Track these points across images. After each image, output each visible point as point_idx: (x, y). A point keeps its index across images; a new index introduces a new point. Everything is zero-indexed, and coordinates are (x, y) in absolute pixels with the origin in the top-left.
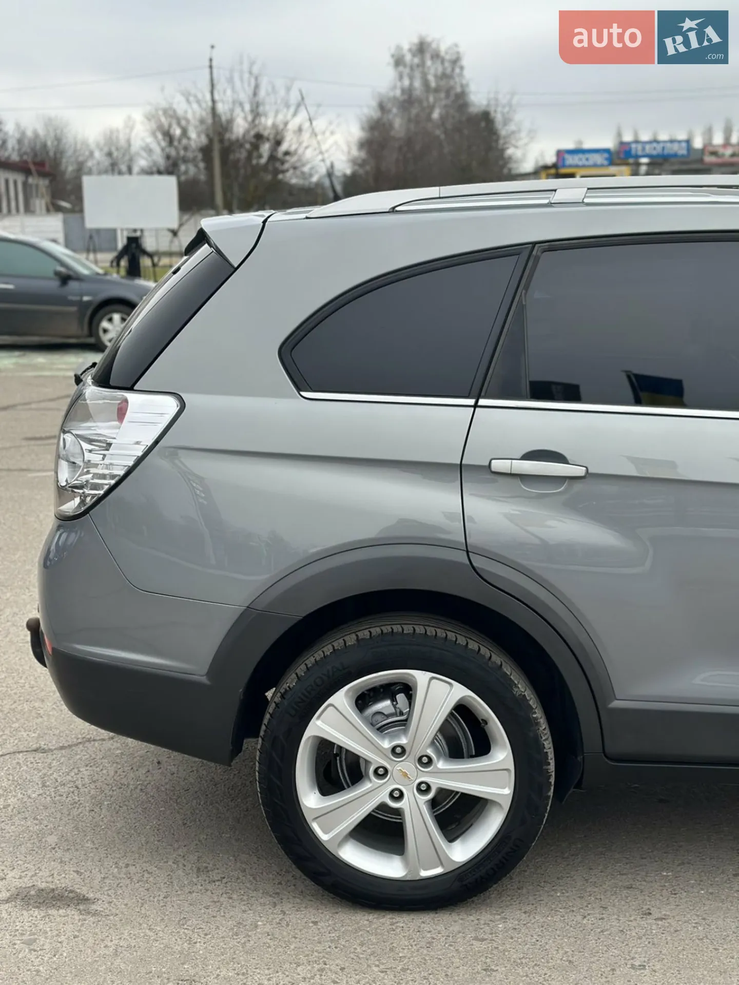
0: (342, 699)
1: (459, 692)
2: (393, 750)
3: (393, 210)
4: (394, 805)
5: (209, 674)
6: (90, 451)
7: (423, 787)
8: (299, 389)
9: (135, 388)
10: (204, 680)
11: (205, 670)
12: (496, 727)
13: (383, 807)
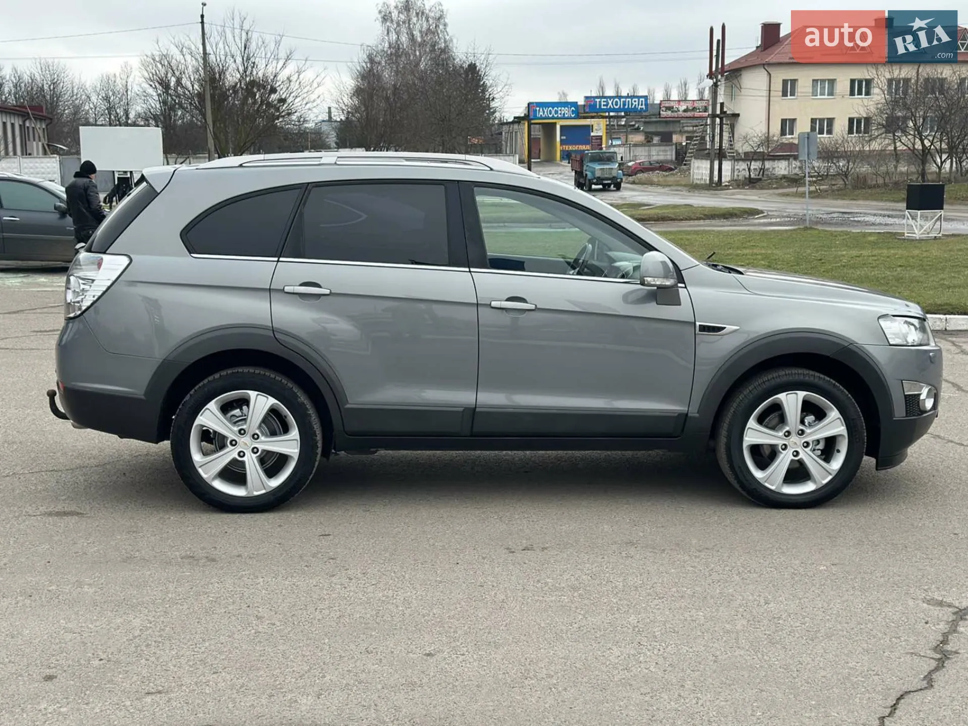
0: (213, 406)
1: (272, 401)
2: (240, 431)
3: (241, 166)
4: (240, 459)
5: (145, 395)
6: (84, 284)
7: (255, 450)
8: (190, 253)
9: (107, 252)
10: (143, 397)
11: (143, 392)
12: (291, 419)
13: (234, 460)
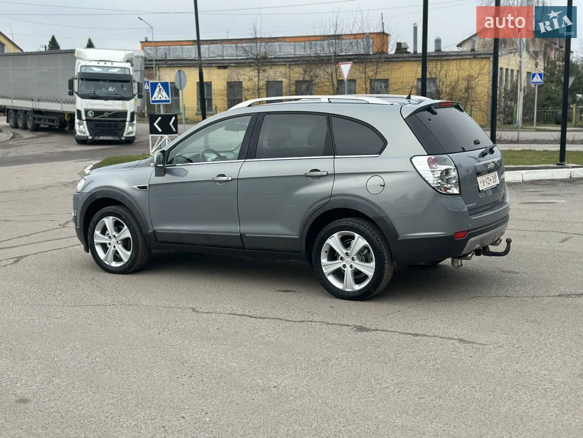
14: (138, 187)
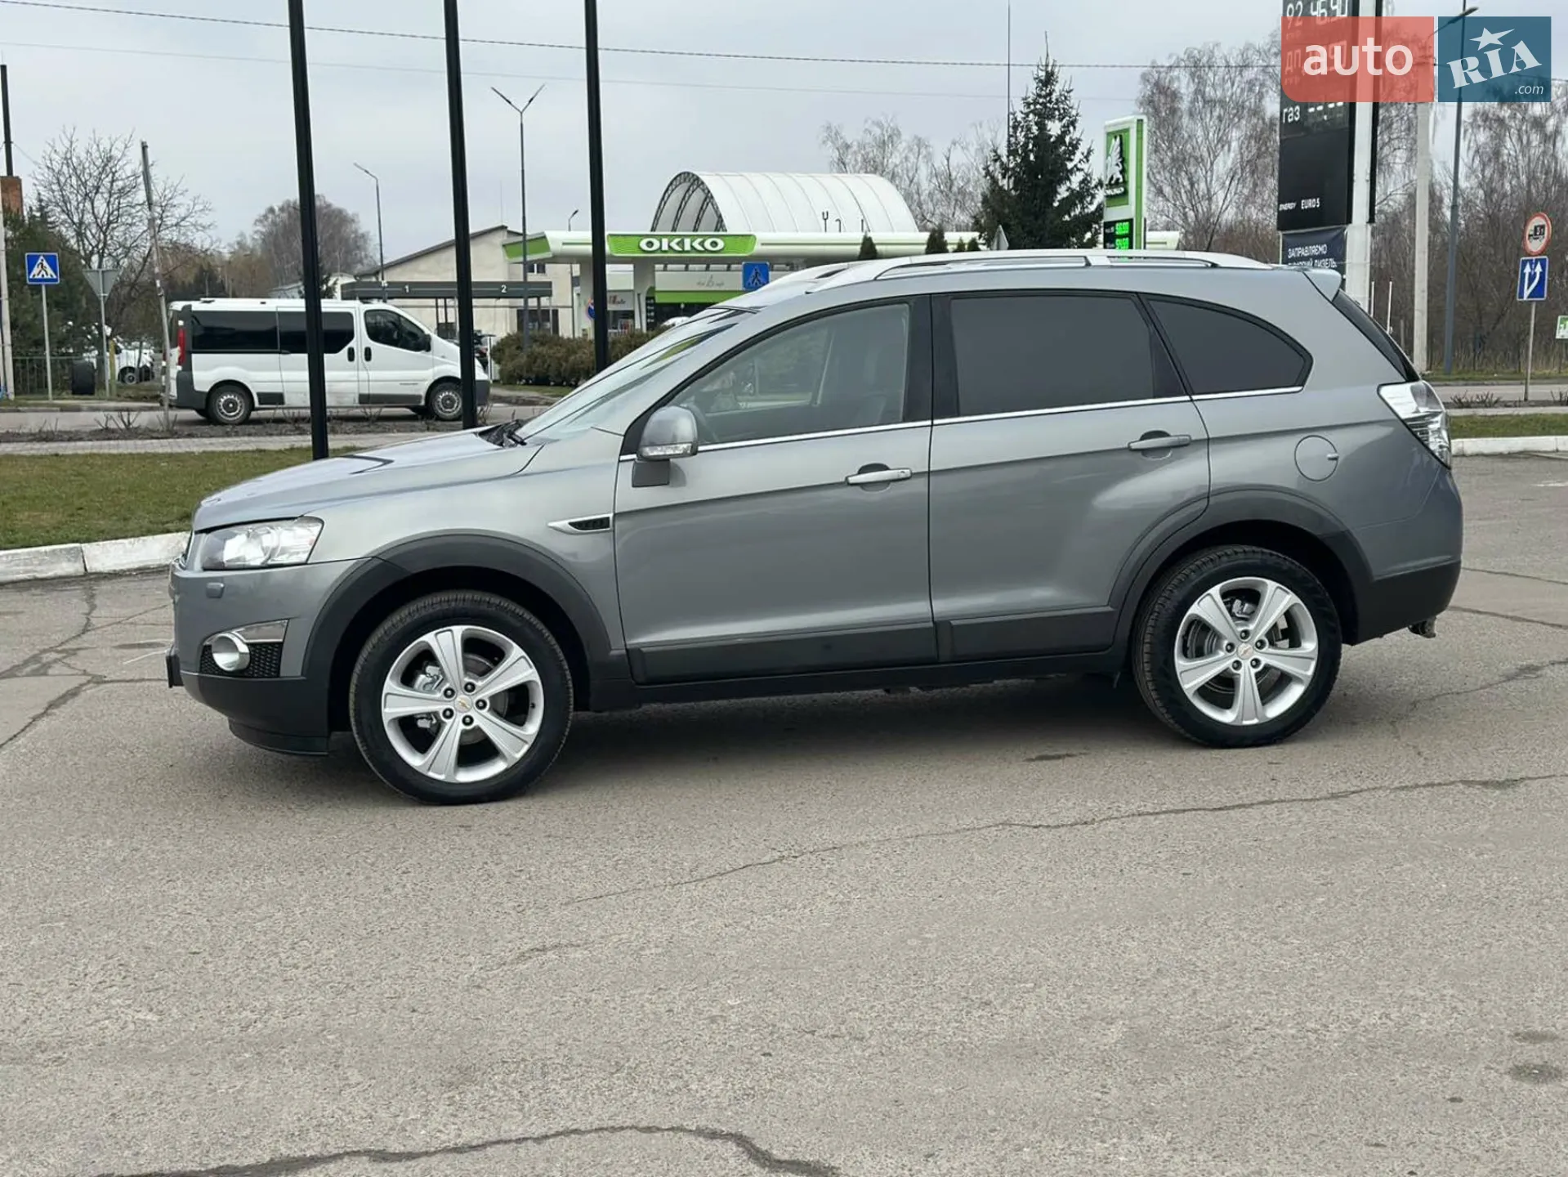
14: (571, 524)
